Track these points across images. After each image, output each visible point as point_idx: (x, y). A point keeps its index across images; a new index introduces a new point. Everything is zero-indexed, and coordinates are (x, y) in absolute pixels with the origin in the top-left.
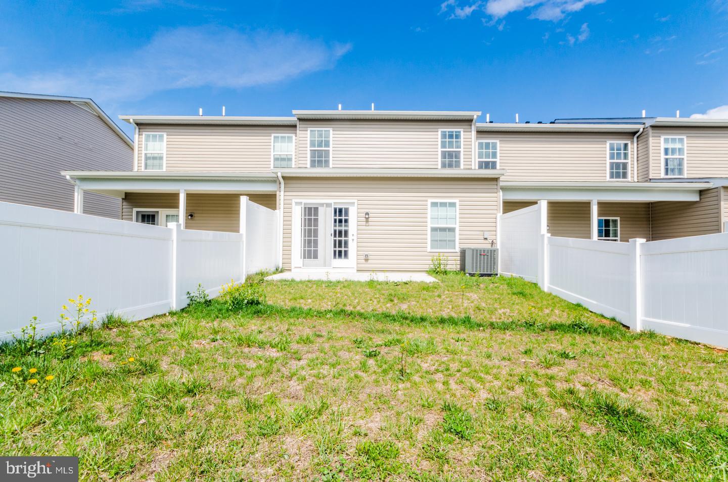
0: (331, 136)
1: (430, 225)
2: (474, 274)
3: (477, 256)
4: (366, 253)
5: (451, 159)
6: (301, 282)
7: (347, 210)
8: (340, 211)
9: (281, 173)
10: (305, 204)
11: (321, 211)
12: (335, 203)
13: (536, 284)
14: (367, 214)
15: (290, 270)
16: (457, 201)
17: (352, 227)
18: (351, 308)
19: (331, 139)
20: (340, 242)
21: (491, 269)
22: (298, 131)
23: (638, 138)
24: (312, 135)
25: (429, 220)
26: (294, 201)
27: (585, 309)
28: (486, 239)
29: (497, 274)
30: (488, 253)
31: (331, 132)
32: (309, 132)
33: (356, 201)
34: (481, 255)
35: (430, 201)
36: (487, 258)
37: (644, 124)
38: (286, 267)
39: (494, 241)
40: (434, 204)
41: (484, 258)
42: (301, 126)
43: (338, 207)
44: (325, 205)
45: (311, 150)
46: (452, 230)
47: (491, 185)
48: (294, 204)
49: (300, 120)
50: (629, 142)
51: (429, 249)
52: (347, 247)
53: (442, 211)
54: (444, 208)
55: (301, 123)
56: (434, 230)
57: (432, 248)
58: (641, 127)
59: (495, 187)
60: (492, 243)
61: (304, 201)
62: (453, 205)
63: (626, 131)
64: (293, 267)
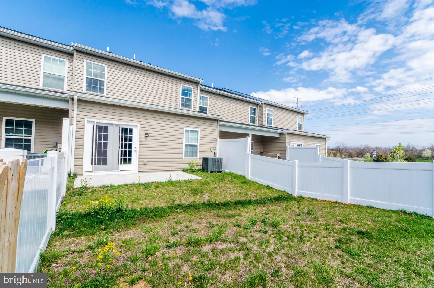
0: (106, 71)
1: (184, 143)
2: (213, 172)
3: (214, 162)
4: (146, 160)
5: (186, 103)
6: (120, 186)
7: (131, 131)
8: (126, 130)
9: (77, 96)
10: (97, 123)
11: (110, 129)
12: (122, 124)
13: (244, 176)
14: (146, 134)
15: (82, 174)
16: (198, 130)
17: (135, 143)
18: (178, 202)
19: (106, 73)
20: (125, 152)
21: (220, 169)
22: (74, 60)
23: (259, 107)
24: (89, 66)
25: (184, 140)
26: (86, 120)
27: (271, 188)
28: (212, 151)
29: (222, 171)
30: (219, 160)
31: (106, 68)
32: (85, 63)
33: (139, 125)
34: (216, 161)
35: (185, 129)
36: (219, 163)
37: (262, 101)
38: (78, 172)
39: (215, 153)
40: (187, 131)
41: (217, 163)
42: (77, 56)
43: (124, 127)
44: (114, 125)
45: (87, 78)
46: (196, 146)
47: (215, 123)
48: (86, 122)
49: (77, 51)
50: (256, 108)
51: (184, 157)
52: (131, 156)
53: (191, 135)
54: (192, 134)
55: (77, 53)
56: (186, 145)
57: (185, 156)
58: (260, 102)
59: (216, 124)
60: (215, 154)
61: (96, 121)
62: (197, 132)
63: (255, 103)
64: (84, 172)
